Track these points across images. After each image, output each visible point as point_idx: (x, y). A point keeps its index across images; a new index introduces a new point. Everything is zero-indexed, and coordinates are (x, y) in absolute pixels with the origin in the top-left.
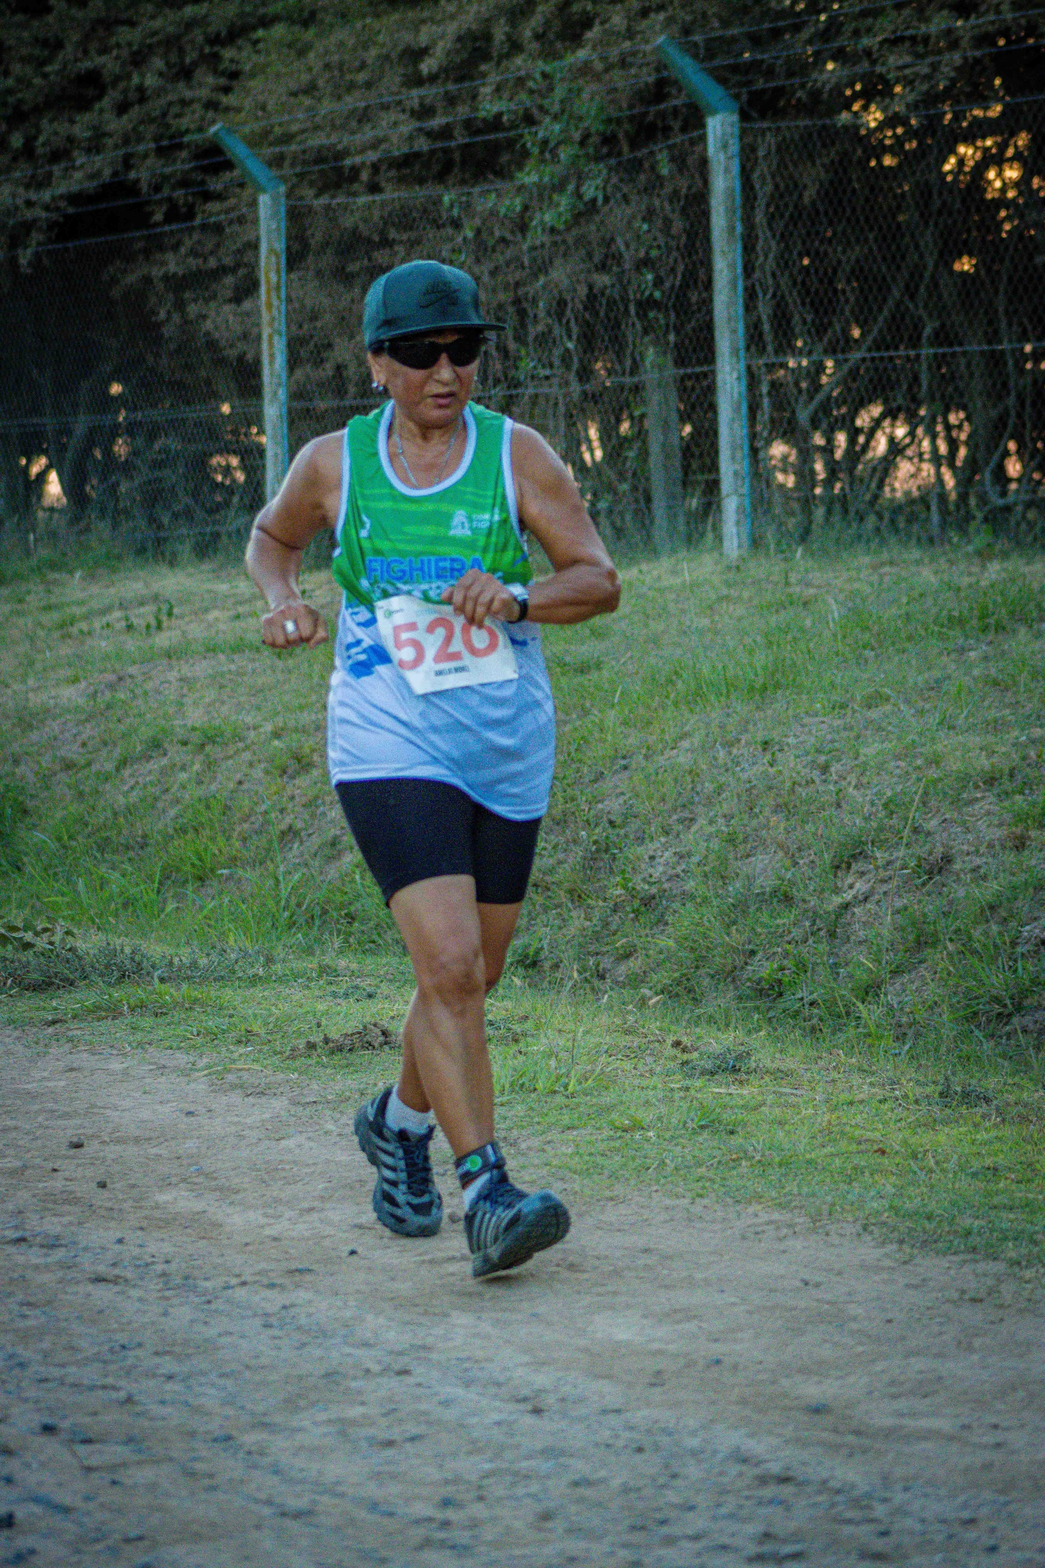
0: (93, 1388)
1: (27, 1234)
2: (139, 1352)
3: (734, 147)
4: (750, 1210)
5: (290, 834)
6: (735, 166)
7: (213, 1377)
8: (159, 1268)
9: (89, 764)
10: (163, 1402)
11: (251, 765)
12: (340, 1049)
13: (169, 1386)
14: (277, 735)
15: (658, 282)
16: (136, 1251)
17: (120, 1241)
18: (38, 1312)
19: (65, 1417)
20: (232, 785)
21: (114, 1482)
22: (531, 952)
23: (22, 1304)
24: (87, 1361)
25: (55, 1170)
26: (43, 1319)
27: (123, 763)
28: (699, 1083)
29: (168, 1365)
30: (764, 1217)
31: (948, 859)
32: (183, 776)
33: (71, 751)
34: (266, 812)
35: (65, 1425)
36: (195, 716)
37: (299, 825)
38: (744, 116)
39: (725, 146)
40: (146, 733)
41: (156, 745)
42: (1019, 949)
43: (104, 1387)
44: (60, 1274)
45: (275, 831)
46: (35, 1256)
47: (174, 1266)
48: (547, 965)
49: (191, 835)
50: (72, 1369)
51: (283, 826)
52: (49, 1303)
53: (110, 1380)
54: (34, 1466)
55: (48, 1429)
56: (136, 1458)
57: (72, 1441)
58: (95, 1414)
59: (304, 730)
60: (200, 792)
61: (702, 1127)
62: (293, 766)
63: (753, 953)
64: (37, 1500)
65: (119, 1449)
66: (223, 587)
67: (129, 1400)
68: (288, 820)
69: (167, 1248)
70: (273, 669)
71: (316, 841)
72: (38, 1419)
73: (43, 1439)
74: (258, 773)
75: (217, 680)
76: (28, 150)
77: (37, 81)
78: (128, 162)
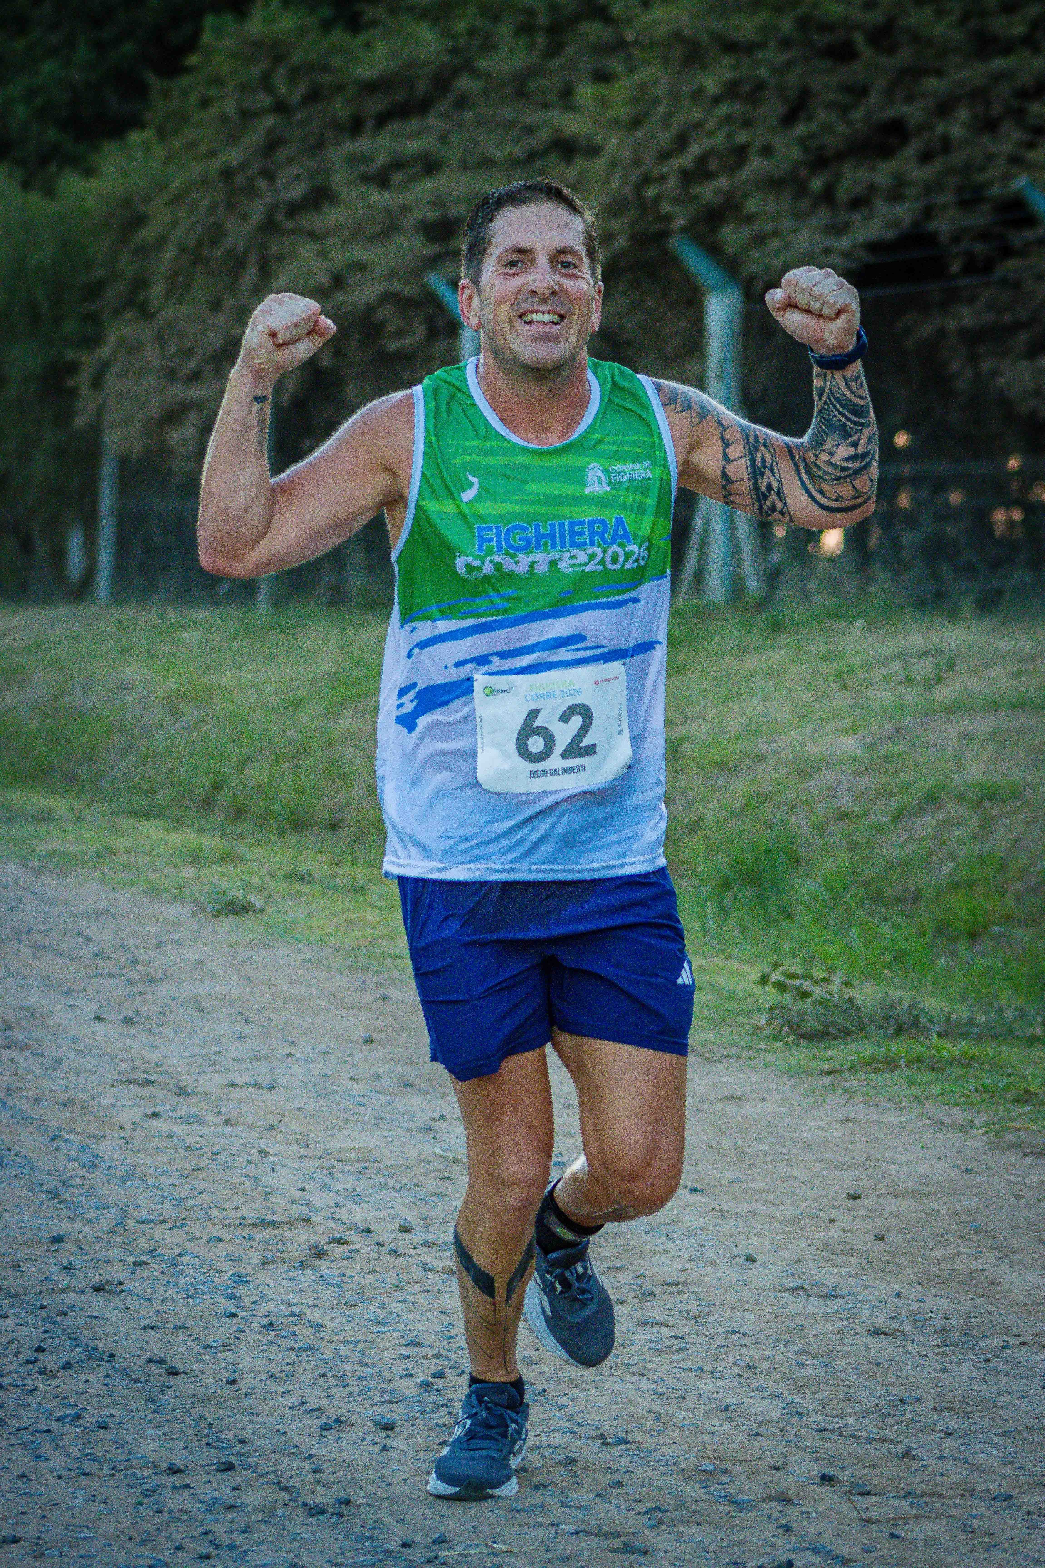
0: (870, 1440)
1: (805, 1283)
2: (918, 1407)
7: (992, 1434)
8: (939, 1324)
9: (864, 815)
10: (942, 1458)
11: (1028, 823)
13: (948, 1442)
16: (915, 1306)
17: (898, 1295)
18: (815, 1361)
19: (843, 1468)
20: (1008, 843)
21: (893, 1536)
23: (800, 1354)
24: (865, 1413)
25: (832, 1221)
26: (821, 1369)
27: (900, 815)
29: (948, 1422)
32: (959, 831)
33: (847, 802)
35: (843, 1476)
36: (974, 772)
40: (924, 786)
41: (934, 800)
43: (883, 1440)
44: (839, 1324)
46: (812, 1306)
47: (953, 1322)
49: (966, 891)
50: (850, 1421)
52: (828, 1353)
53: (889, 1434)
54: (813, 1515)
55: (826, 1479)
56: (914, 1512)
57: (850, 1493)
58: (874, 1466)
60: (977, 848)
64: (814, 1550)
65: (898, 1503)
66: (1003, 643)
67: (908, 1454)
69: (946, 1304)
72: (816, 1469)
73: (821, 1489)
74: (1035, 831)
75: (998, 738)
76: (827, 197)
77: (842, 128)
78: (928, 212)
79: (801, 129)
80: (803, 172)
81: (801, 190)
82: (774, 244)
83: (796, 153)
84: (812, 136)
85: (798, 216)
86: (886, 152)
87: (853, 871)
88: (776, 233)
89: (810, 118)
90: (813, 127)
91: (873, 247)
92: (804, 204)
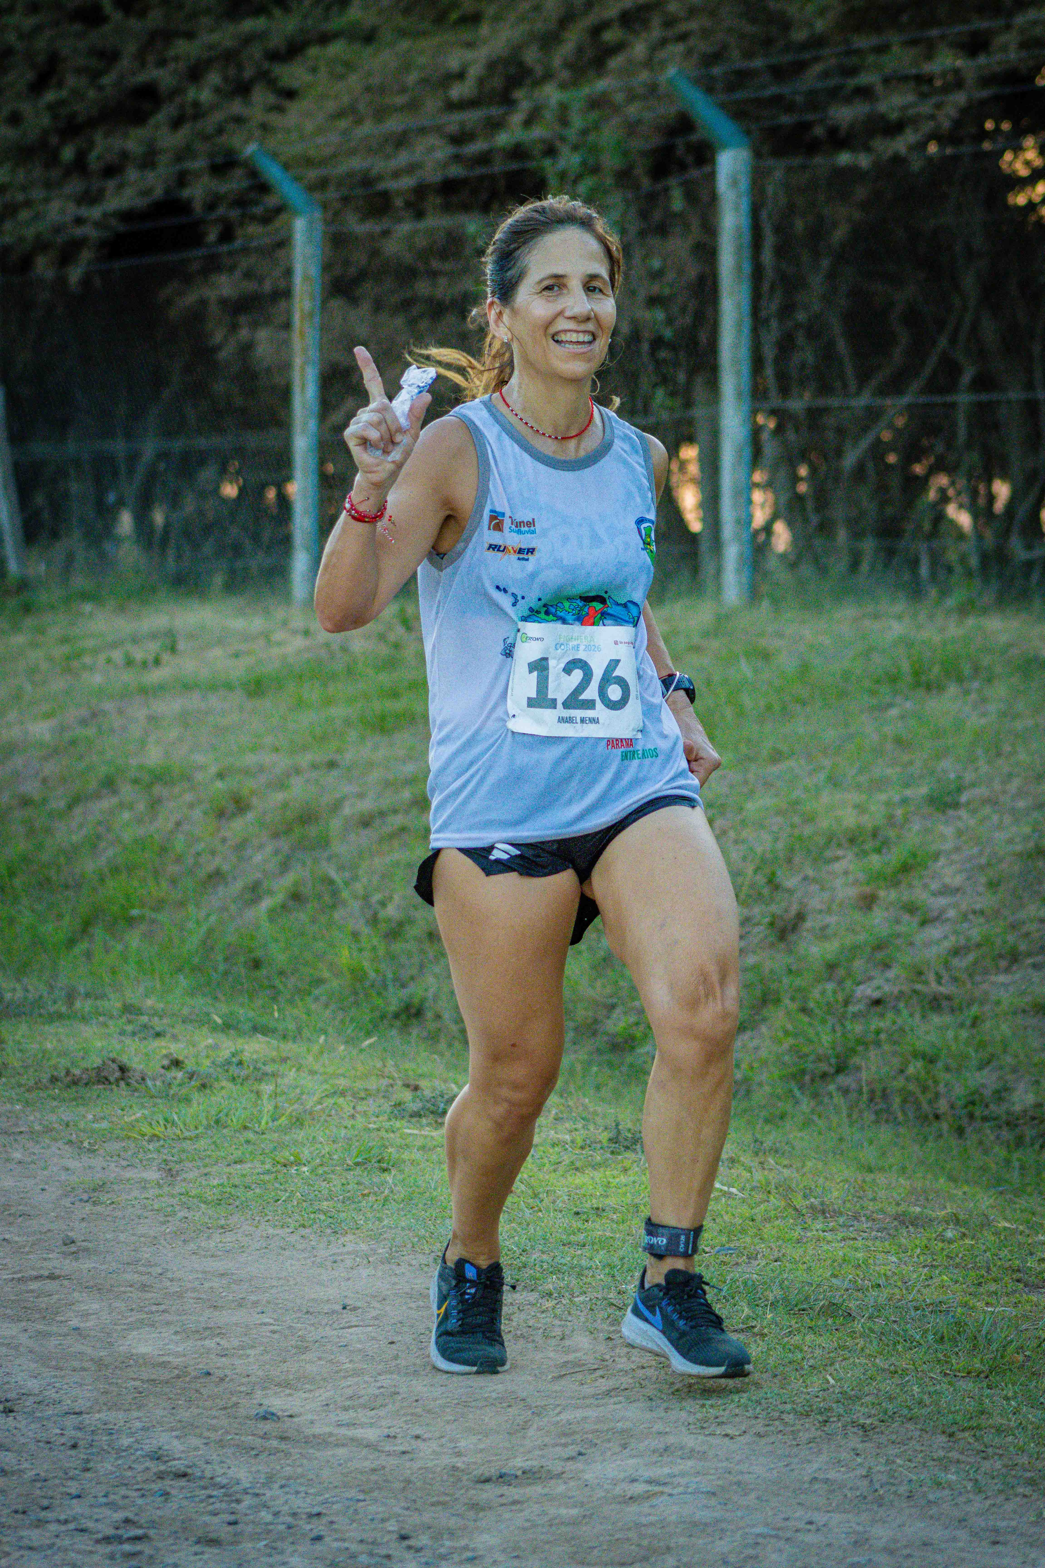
3: (744, 184)
4: (342, 1240)
5: (217, 877)
6: (745, 205)
9: (45, 801)
11: (191, 806)
12: (75, 1083)
14: (221, 776)
15: (670, 321)
20: (170, 826)
22: (416, 1001)
27: (76, 801)
28: (398, 1124)
30: (350, 1248)
31: (801, 917)
32: (126, 815)
33: (31, 788)
34: (198, 854)
36: (154, 756)
37: (225, 868)
38: (758, 154)
39: (734, 183)
40: (103, 770)
41: (109, 784)
42: (852, 1009)
45: (202, 873)
48: (429, 1015)
49: (124, 876)
51: (211, 868)
59: (246, 772)
60: (141, 831)
61: (357, 1164)
62: (231, 807)
63: (613, 1007)
68: (217, 862)
70: (241, 709)
71: (239, 885)
74: (197, 814)
75: (184, 719)
76: (80, 165)
77: (92, 94)
78: (182, 179)
79: (50, 96)
80: (54, 140)
81: (53, 159)
82: (24, 215)
83: (46, 121)
84: (62, 103)
85: (48, 185)
86: (139, 118)
87: (25, 859)
88: (28, 204)
89: (60, 85)
90: (64, 93)
91: (127, 216)
92: (55, 174)
